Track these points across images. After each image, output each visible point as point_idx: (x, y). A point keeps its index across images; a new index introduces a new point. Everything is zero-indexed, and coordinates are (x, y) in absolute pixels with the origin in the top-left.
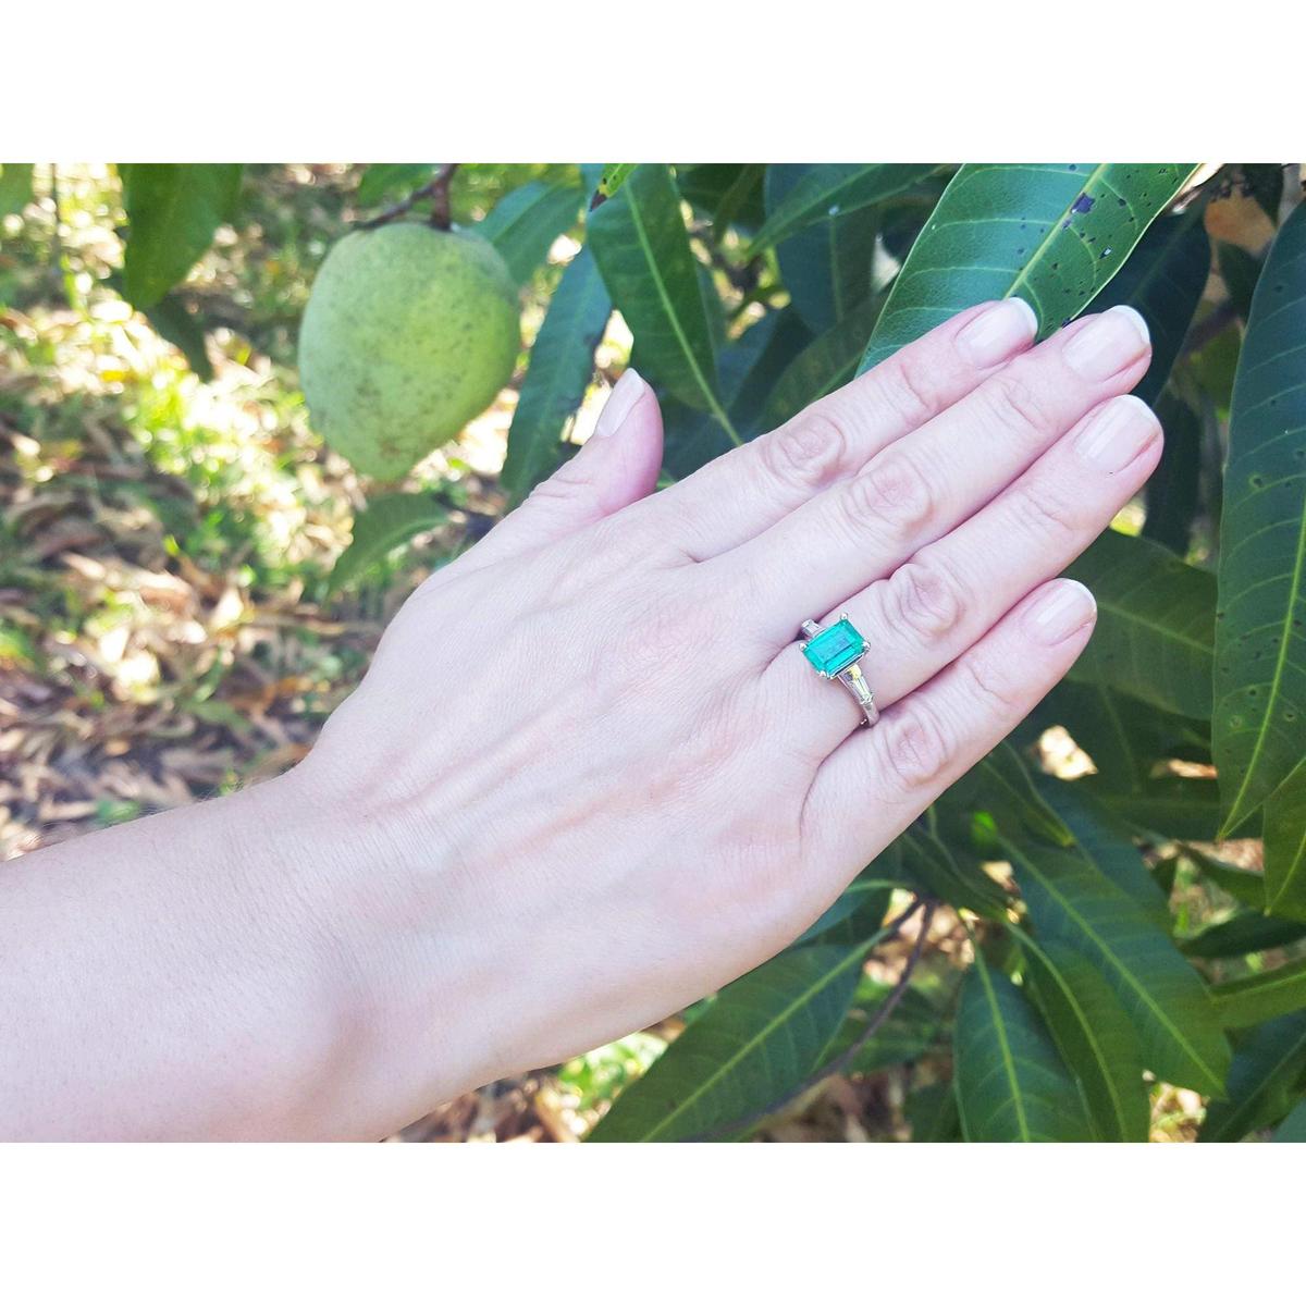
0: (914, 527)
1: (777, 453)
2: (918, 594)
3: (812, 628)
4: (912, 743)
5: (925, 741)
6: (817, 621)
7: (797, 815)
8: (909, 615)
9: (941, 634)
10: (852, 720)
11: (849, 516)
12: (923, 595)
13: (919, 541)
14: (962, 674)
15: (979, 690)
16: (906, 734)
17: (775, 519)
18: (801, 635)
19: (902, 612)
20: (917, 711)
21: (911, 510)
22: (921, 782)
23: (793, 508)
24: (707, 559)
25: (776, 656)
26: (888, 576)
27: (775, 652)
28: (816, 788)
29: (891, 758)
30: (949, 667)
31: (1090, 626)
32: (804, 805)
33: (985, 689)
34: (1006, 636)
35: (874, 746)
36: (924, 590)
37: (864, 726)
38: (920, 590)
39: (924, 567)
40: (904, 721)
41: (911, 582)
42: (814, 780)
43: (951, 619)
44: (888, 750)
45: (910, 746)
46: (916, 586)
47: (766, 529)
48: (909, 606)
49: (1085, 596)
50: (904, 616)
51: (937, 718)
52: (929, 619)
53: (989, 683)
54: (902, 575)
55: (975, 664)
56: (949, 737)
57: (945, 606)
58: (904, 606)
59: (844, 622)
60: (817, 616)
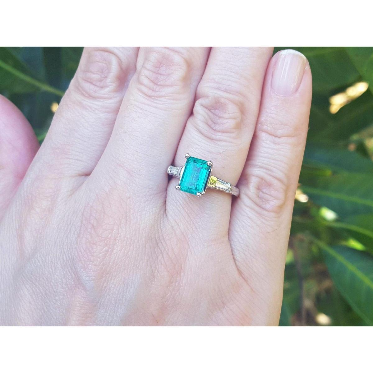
0: (186, 79)
1: (87, 86)
2: (213, 114)
3: (174, 171)
4: (264, 191)
5: (269, 185)
6: (173, 164)
7: (236, 272)
8: (217, 127)
9: (239, 126)
10: (227, 202)
11: (149, 96)
12: (217, 112)
13: (195, 84)
14: (263, 137)
15: (277, 140)
16: (259, 189)
17: (112, 124)
18: (170, 177)
19: (212, 128)
20: (255, 172)
21: (178, 73)
22: (281, 207)
23: (117, 111)
25: (166, 197)
26: (191, 113)
27: (164, 196)
28: (235, 251)
29: (260, 206)
30: (255, 137)
31: (308, 68)
32: (235, 263)
33: (279, 137)
34: (271, 103)
35: (247, 206)
36: (216, 109)
37: (234, 199)
38: (213, 111)
39: (207, 97)
40: (253, 182)
41: (205, 109)
42: (231, 247)
43: (238, 114)
44: (256, 204)
45: (264, 193)
46: (210, 110)
47: (111, 132)
48: (214, 123)
50: (215, 130)
51: (266, 169)
52: (229, 123)
53: (279, 132)
54: (198, 108)
56: (280, 174)
57: (232, 110)
58: (211, 124)
59: (189, 159)
60: (170, 163)
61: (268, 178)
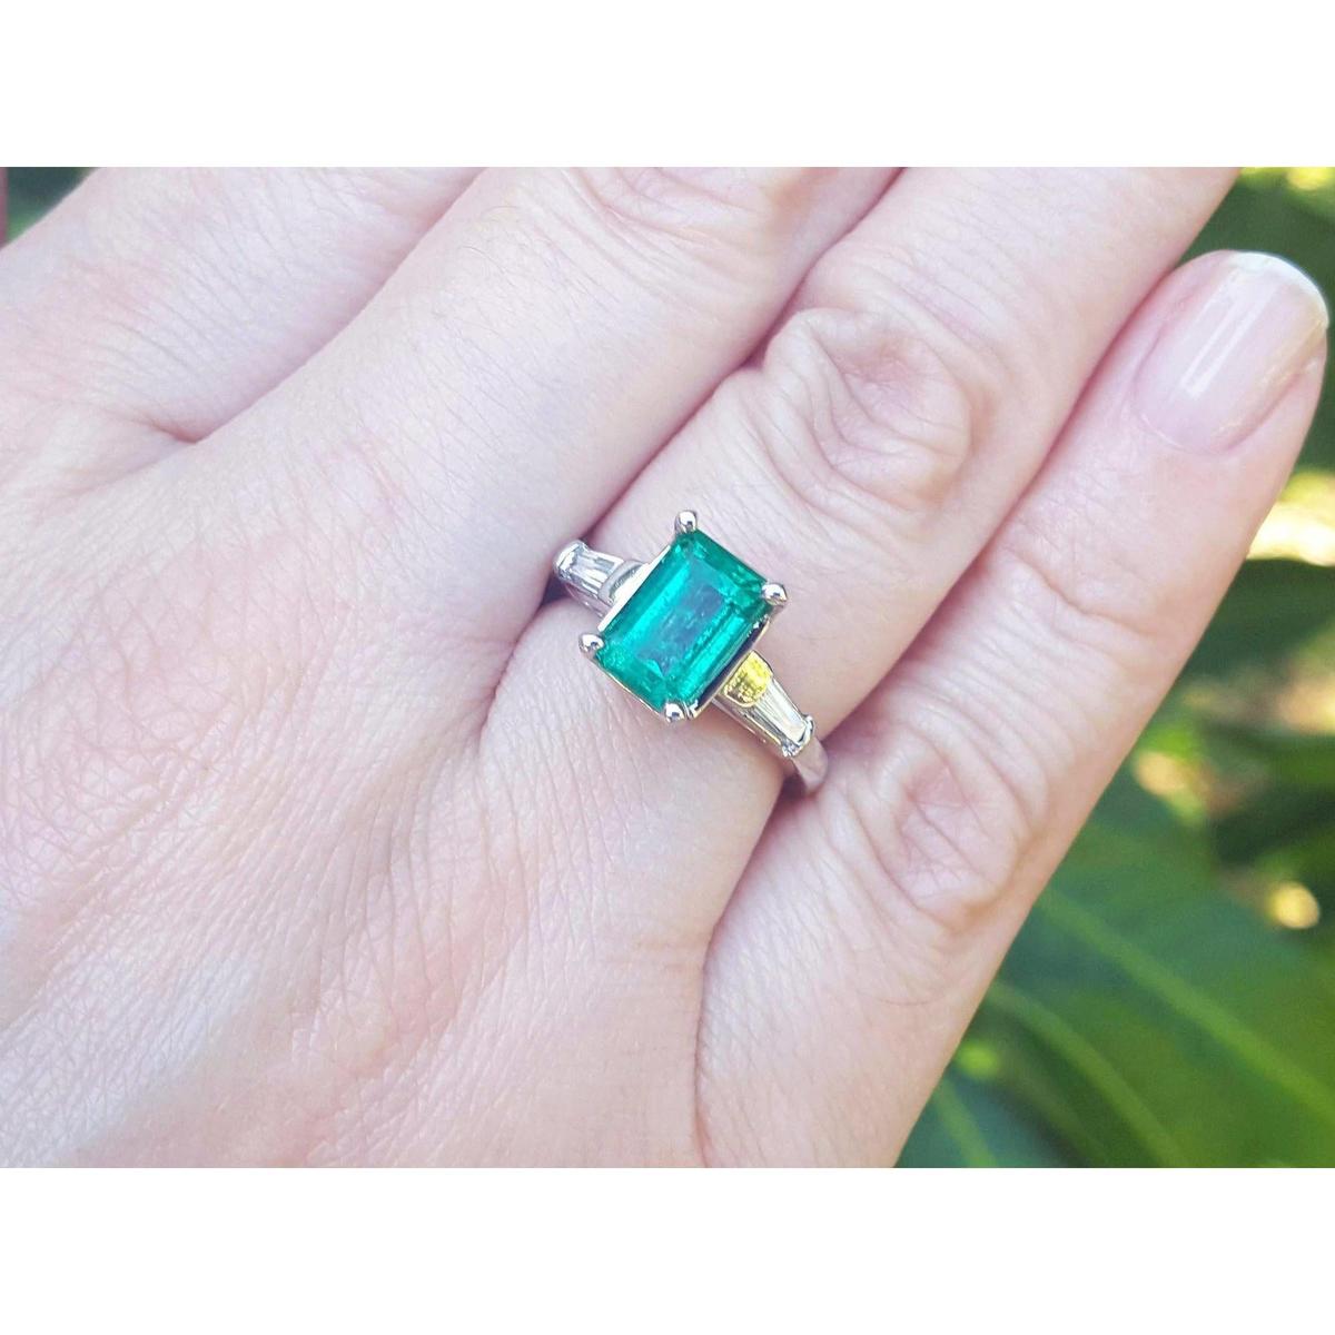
2: (853, 396)
3: (587, 569)
4: (932, 813)
5: (965, 798)
6: (590, 536)
7: (687, 1125)
8: (848, 461)
9: (940, 493)
10: (760, 793)
11: (607, 206)
12: (871, 393)
13: (811, 239)
14: (1014, 583)
15: (1071, 620)
16: (913, 795)
18: (555, 590)
19: (823, 455)
22: (977, 913)
24: (220, 423)
25: (504, 672)
26: (752, 356)
27: (497, 661)
28: (715, 1028)
29: (888, 871)
30: (976, 571)
31: (1316, 369)
32: (696, 1083)
33: (1085, 613)
35: (836, 851)
36: (868, 379)
37: (792, 794)
38: (854, 382)
39: (855, 312)
40: (899, 759)
41: (823, 360)
42: (703, 1005)
43: (959, 441)
44: (878, 855)
45: (928, 822)
46: (843, 373)
47: (370, 296)
48: (841, 436)
49: (1295, 292)
50: (833, 467)
51: (980, 726)
53: (1091, 592)
54: (794, 345)
55: (1039, 546)
56: (1027, 771)
57: (938, 411)
58: (825, 435)
59: (690, 541)
60: (582, 527)
61: (971, 764)
